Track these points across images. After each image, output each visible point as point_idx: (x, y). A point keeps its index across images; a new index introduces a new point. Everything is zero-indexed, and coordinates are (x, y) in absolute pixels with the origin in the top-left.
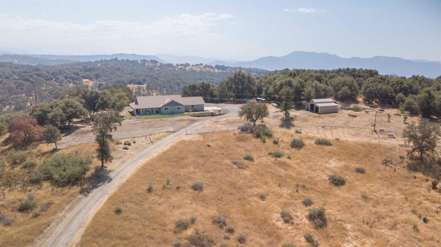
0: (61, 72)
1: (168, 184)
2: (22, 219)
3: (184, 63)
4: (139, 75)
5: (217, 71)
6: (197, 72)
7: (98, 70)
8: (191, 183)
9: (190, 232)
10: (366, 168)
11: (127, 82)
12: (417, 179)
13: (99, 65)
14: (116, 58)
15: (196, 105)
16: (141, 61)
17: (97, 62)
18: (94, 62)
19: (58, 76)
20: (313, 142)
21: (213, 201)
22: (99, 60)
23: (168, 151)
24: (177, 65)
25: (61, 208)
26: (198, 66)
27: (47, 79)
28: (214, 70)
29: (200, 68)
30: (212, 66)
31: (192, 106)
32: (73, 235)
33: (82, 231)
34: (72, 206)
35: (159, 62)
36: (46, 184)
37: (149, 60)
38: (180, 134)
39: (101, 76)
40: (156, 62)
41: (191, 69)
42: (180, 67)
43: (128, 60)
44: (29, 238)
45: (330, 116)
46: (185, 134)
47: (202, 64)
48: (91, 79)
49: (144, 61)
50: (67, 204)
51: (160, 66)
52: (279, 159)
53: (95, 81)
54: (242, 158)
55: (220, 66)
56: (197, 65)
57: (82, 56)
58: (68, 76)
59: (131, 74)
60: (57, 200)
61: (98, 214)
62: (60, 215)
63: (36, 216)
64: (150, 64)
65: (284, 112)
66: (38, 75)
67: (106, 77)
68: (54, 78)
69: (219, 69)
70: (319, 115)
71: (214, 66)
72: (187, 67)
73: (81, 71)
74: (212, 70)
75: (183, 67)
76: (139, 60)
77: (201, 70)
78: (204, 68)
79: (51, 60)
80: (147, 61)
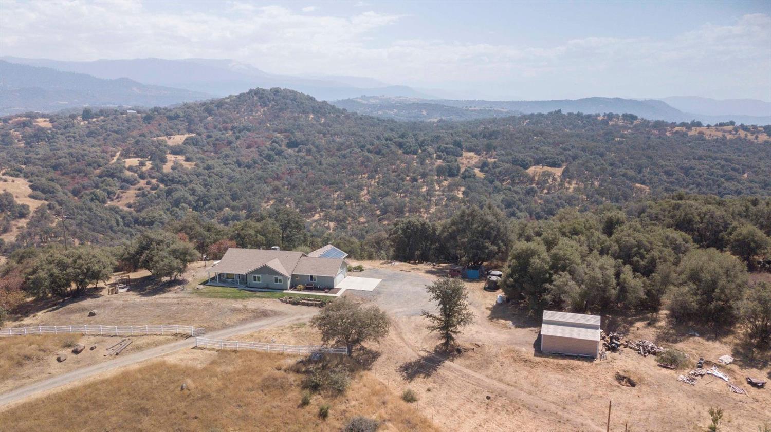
3: (690, 122)
5: (763, 138)
6: (709, 141)
13: (525, 124)
15: (318, 277)
16: (604, 115)
17: (524, 117)
18: (519, 118)
24: (674, 125)
26: (719, 128)
28: (757, 137)
29: (724, 131)
30: (756, 128)
35: (639, 117)
37: (621, 114)
40: (633, 118)
41: (699, 133)
42: (677, 129)
43: (578, 115)
47: (732, 123)
48: (478, 153)
49: (610, 116)
51: (638, 125)
53: (482, 156)
56: (721, 125)
57: (529, 102)
58: (442, 147)
64: (621, 123)
67: (504, 149)
71: (761, 127)
72: (693, 128)
74: (751, 137)
75: (684, 129)
76: (602, 114)
77: (724, 135)
78: (736, 134)
79: (472, 111)
80: (617, 116)
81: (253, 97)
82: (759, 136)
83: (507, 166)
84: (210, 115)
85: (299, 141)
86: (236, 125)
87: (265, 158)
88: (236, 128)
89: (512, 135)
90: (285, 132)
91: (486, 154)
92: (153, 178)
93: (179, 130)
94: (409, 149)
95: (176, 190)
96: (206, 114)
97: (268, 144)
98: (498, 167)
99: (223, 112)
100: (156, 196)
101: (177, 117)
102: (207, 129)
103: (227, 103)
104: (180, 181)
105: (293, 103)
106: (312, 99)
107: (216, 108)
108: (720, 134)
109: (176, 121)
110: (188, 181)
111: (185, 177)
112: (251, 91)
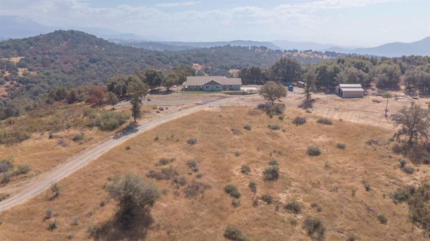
0: (176, 57)
1: (172, 137)
2: (73, 144)
3: (292, 50)
4: (243, 61)
5: (325, 57)
6: (303, 58)
7: (209, 56)
8: (188, 138)
9: (166, 167)
10: (348, 145)
11: (229, 67)
12: (392, 159)
13: (213, 51)
14: (229, 45)
15: (233, 85)
16: (251, 47)
17: (212, 48)
18: (209, 48)
19: (174, 60)
20: (315, 120)
21: (196, 152)
22: (214, 46)
23: (187, 116)
24: (285, 51)
25: (96, 142)
26: (306, 53)
27: (165, 62)
28: (323, 57)
29: (308, 54)
30: (321, 53)
31: (230, 85)
32: (94, 156)
33: (101, 155)
34: (103, 142)
35: (268, 48)
36: (95, 128)
37: (259, 47)
38: (205, 106)
39: (209, 61)
40: (265, 48)
41: (298, 55)
42: (287, 53)
43: (239, 47)
44: (70, 153)
45: (352, 100)
46: (209, 106)
47: (311, 51)
48: (200, 64)
49: (254, 48)
50: (101, 140)
51: (268, 52)
52: (274, 131)
53: (203, 66)
54: (242, 127)
55: (330, 52)
56: (306, 51)
57: (205, 43)
58: (182, 60)
59: (236, 60)
60: (96, 137)
61: (115, 148)
62: (93, 145)
63: (81, 144)
64: (260, 51)
65: (306, 94)
66: (158, 59)
67: (213, 62)
68: (171, 62)
69: (328, 56)
70: (341, 98)
71: (323, 52)
72: (295, 53)
73: (194, 56)
74: (320, 57)
75: (291, 53)
76: (250, 47)
77: (308, 56)
78: (313, 55)
79: (177, 47)
80: (258, 48)
81: (58, 35)
82: (324, 56)
83: (219, 69)
84: (31, 46)
85: (96, 59)
86: (51, 51)
87: (79, 68)
88: (51, 53)
89: (213, 55)
90: (86, 55)
91: (204, 65)
92: (14, 80)
93: (13, 55)
94: (165, 61)
95: (32, 86)
96: (29, 45)
97: (78, 61)
98: (214, 70)
99: (40, 44)
100: (20, 90)
101: (8, 47)
102: (31, 54)
103: (41, 38)
104: (32, 81)
105: (84, 39)
106: (94, 37)
107: (34, 42)
108: (307, 56)
109: (9, 50)
110: (38, 81)
111: (36, 80)
112: (56, 32)
